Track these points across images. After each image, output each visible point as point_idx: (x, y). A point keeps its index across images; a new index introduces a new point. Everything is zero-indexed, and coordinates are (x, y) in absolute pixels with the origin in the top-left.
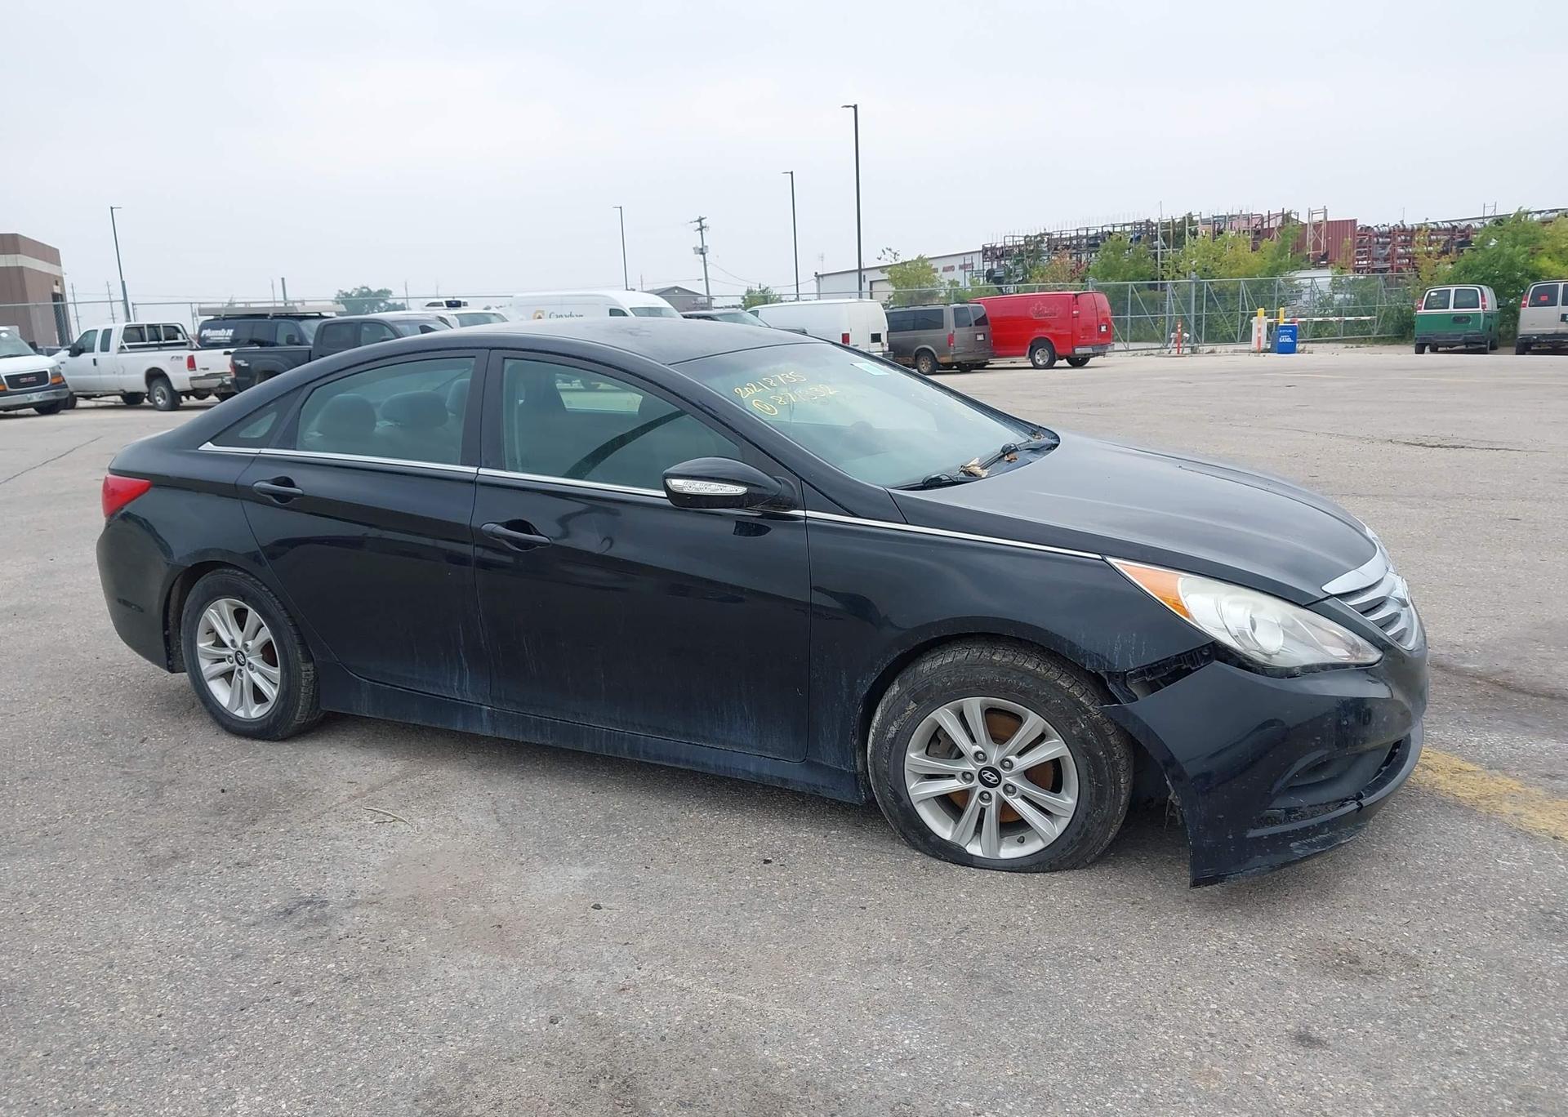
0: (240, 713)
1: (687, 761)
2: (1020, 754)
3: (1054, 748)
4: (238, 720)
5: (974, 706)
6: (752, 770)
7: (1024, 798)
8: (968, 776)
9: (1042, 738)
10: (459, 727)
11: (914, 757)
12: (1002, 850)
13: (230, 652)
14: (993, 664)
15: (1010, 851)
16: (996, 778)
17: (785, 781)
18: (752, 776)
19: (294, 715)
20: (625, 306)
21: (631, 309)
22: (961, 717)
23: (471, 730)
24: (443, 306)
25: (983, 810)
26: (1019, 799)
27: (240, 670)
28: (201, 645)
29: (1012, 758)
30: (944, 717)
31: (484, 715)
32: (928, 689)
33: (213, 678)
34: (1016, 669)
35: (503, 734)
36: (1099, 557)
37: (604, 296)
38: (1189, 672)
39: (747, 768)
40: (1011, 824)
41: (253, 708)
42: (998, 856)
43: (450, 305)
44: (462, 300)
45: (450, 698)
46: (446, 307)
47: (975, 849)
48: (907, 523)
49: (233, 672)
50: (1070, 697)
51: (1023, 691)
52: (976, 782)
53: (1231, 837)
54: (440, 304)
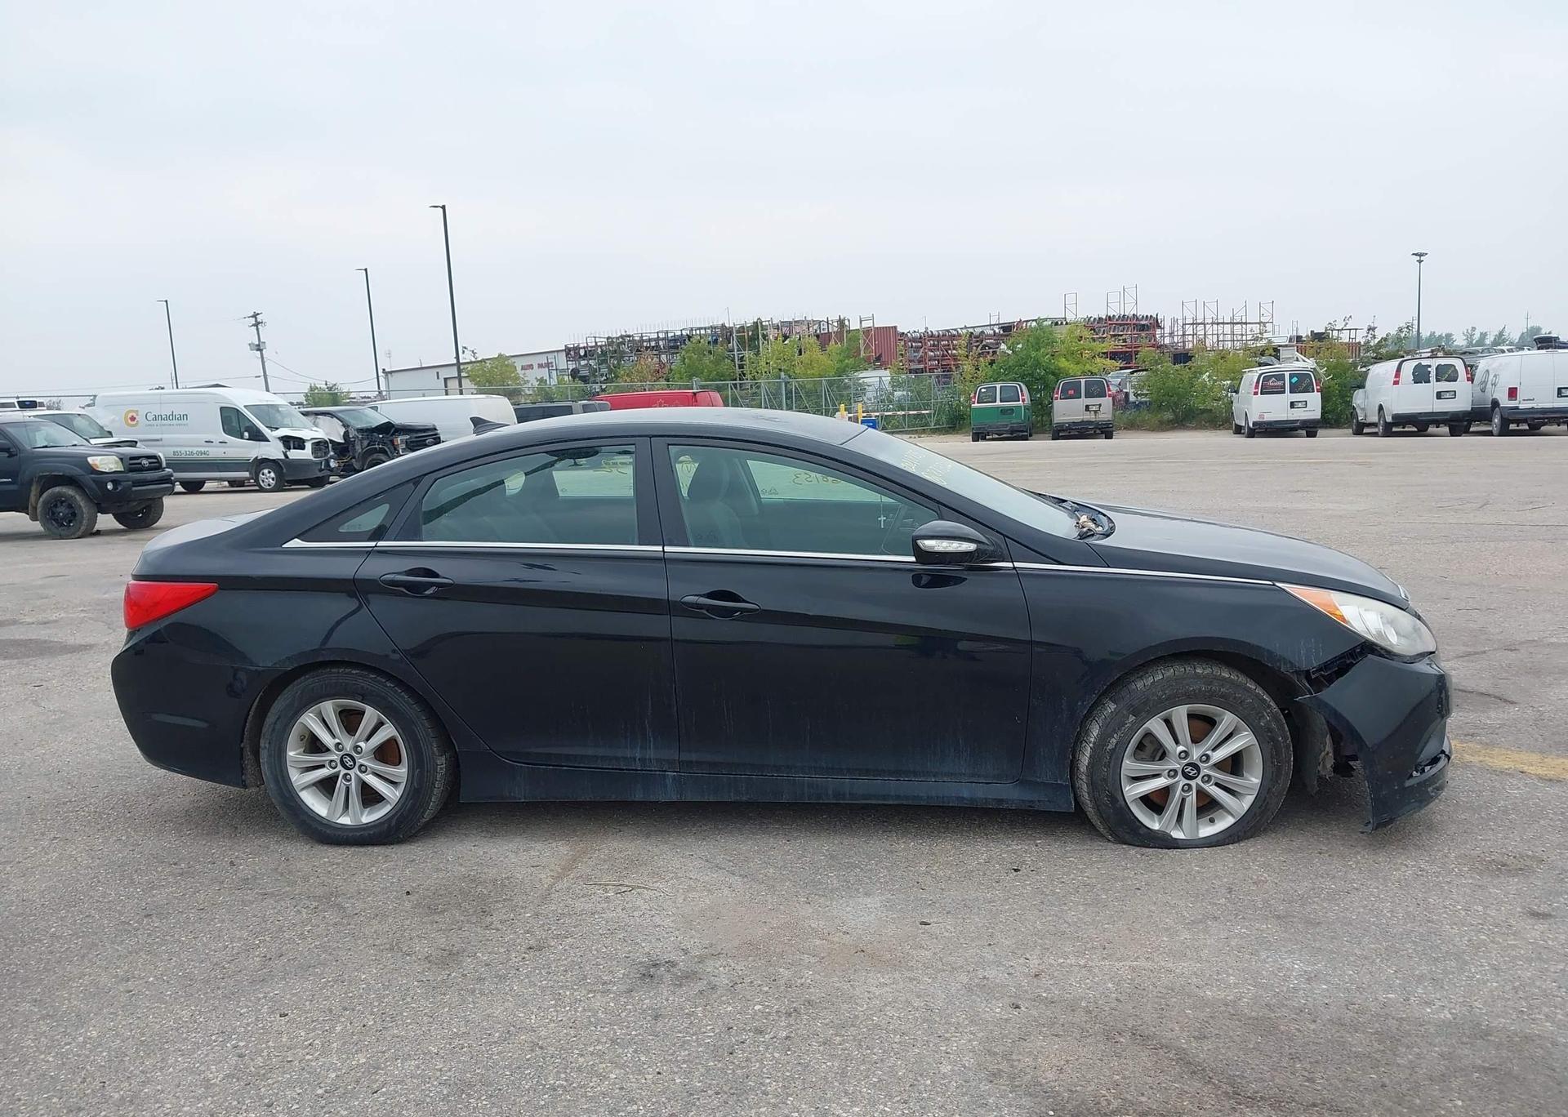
0: (346, 820)
1: (898, 797)
2: (1214, 750)
3: (1243, 740)
4: (344, 827)
5: (1180, 713)
6: (965, 796)
7: (1217, 784)
8: (1172, 773)
9: (1234, 732)
10: (639, 796)
11: (1129, 763)
12: (1200, 831)
13: (335, 756)
14: (1197, 676)
15: (1206, 830)
16: (1196, 771)
17: (1001, 801)
18: (965, 801)
19: (424, 813)
20: (238, 404)
21: (245, 406)
22: (1168, 722)
23: (652, 798)
24: (15, 407)
25: (1184, 800)
26: (1214, 786)
27: (347, 775)
28: (291, 754)
29: (1209, 752)
30: (1156, 726)
31: (669, 782)
32: (1145, 703)
33: (303, 789)
34: (1215, 678)
35: (691, 796)
36: (1271, 583)
37: (215, 394)
38: (1352, 665)
39: (961, 795)
40: (1208, 806)
41: (362, 815)
42: (1197, 836)
43: (24, 405)
44: (38, 400)
45: (629, 770)
46: (18, 408)
47: (1177, 834)
48: (1109, 567)
49: (338, 777)
50: (1257, 695)
51: (1223, 696)
52: (1179, 777)
54: (11, 405)
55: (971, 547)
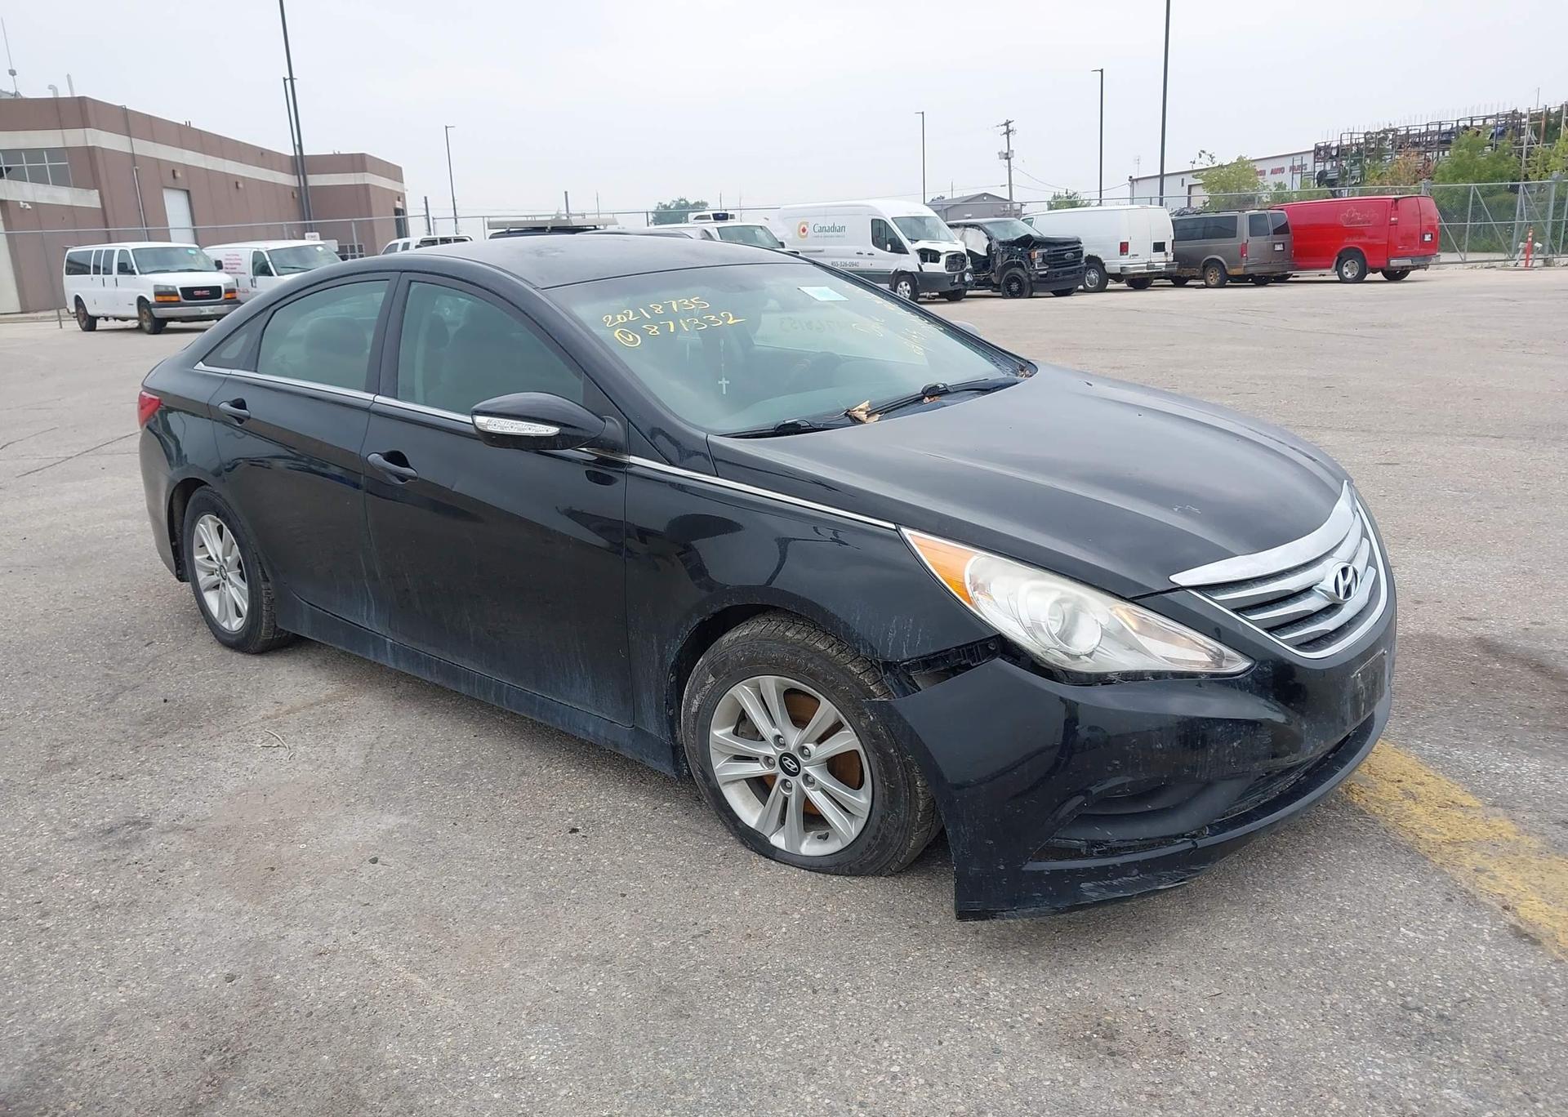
0: (225, 625)
2: (820, 740)
3: (846, 741)
4: (225, 631)
5: (770, 684)
6: (590, 730)
7: (822, 791)
8: (770, 761)
9: (837, 727)
10: (371, 657)
11: (720, 733)
12: (804, 844)
13: (216, 566)
14: (783, 640)
15: (810, 847)
16: (796, 766)
17: (618, 746)
18: (591, 736)
20: (887, 216)
21: (892, 219)
23: (379, 661)
24: (710, 219)
25: (786, 799)
26: (819, 792)
27: (223, 584)
28: (197, 558)
29: (810, 746)
30: (743, 694)
31: (388, 647)
32: (724, 663)
33: (207, 589)
34: (807, 648)
35: (403, 667)
36: (893, 526)
37: (868, 206)
39: (588, 728)
40: (811, 819)
41: (235, 620)
42: (799, 851)
43: (717, 217)
44: (729, 213)
45: (363, 627)
46: (712, 220)
47: (778, 841)
48: (717, 476)
49: (219, 585)
52: (777, 769)
53: (1002, 867)
54: (707, 217)
55: (552, 430)
